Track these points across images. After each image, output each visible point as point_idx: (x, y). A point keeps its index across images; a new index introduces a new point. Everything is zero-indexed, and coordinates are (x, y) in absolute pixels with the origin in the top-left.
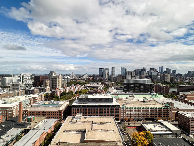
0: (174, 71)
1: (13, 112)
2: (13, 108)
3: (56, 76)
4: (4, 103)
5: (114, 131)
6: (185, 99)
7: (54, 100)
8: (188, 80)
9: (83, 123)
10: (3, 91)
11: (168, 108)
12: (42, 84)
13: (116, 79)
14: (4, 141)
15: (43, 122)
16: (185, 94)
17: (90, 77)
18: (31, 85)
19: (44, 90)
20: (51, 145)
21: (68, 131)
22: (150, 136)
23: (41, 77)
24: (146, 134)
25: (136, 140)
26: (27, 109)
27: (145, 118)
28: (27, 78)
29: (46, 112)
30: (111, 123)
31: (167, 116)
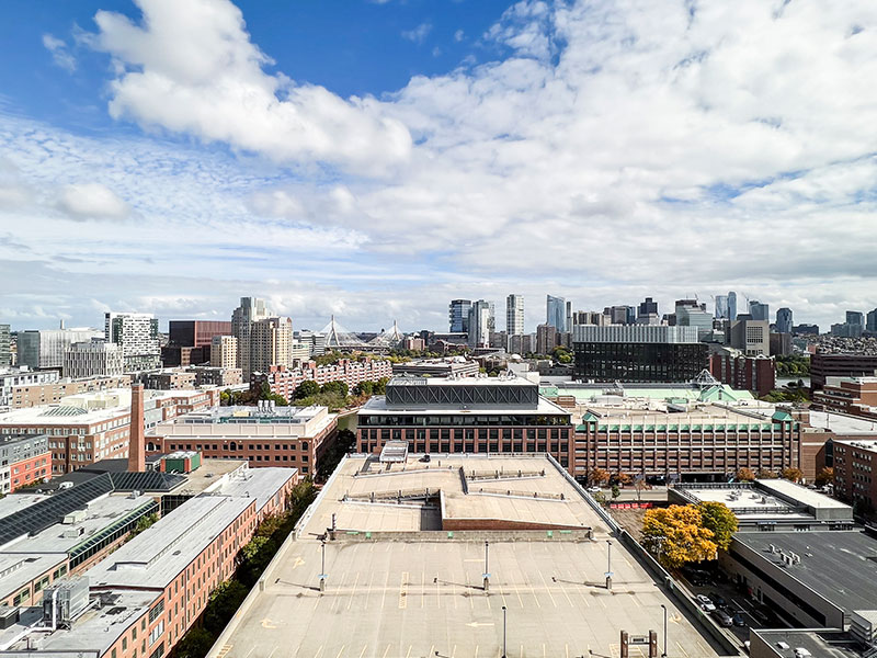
0: (784, 314)
1: (97, 444)
2: (92, 431)
3: (269, 321)
4: (51, 413)
5: (563, 498)
6: (852, 402)
7: (273, 402)
8: (850, 349)
9: (421, 475)
10: (36, 377)
11: (787, 427)
12: (203, 355)
13: (529, 346)
14: (82, 532)
15: (237, 477)
16: (853, 382)
17: (410, 338)
18: (157, 360)
19: (216, 378)
20: (294, 539)
21: (360, 497)
22: (723, 519)
23: (199, 327)
24: (708, 511)
25: (663, 534)
26: (158, 434)
27: (685, 471)
28: (137, 335)
29: (241, 447)
30: (543, 474)
31: (781, 466)
